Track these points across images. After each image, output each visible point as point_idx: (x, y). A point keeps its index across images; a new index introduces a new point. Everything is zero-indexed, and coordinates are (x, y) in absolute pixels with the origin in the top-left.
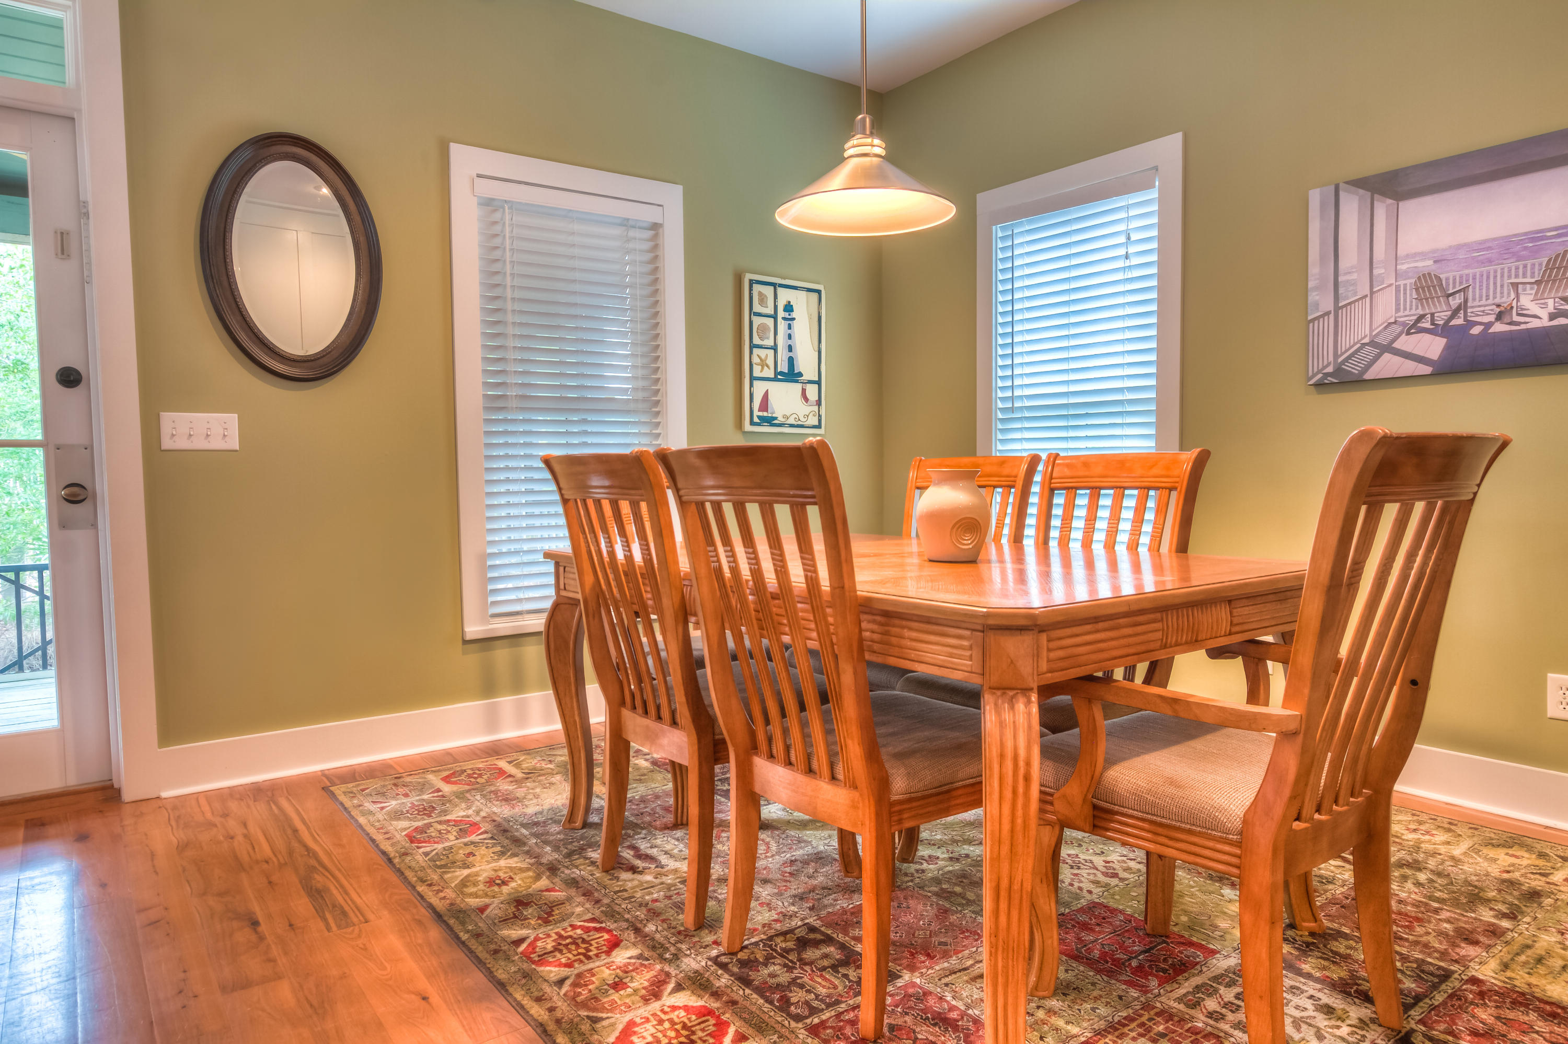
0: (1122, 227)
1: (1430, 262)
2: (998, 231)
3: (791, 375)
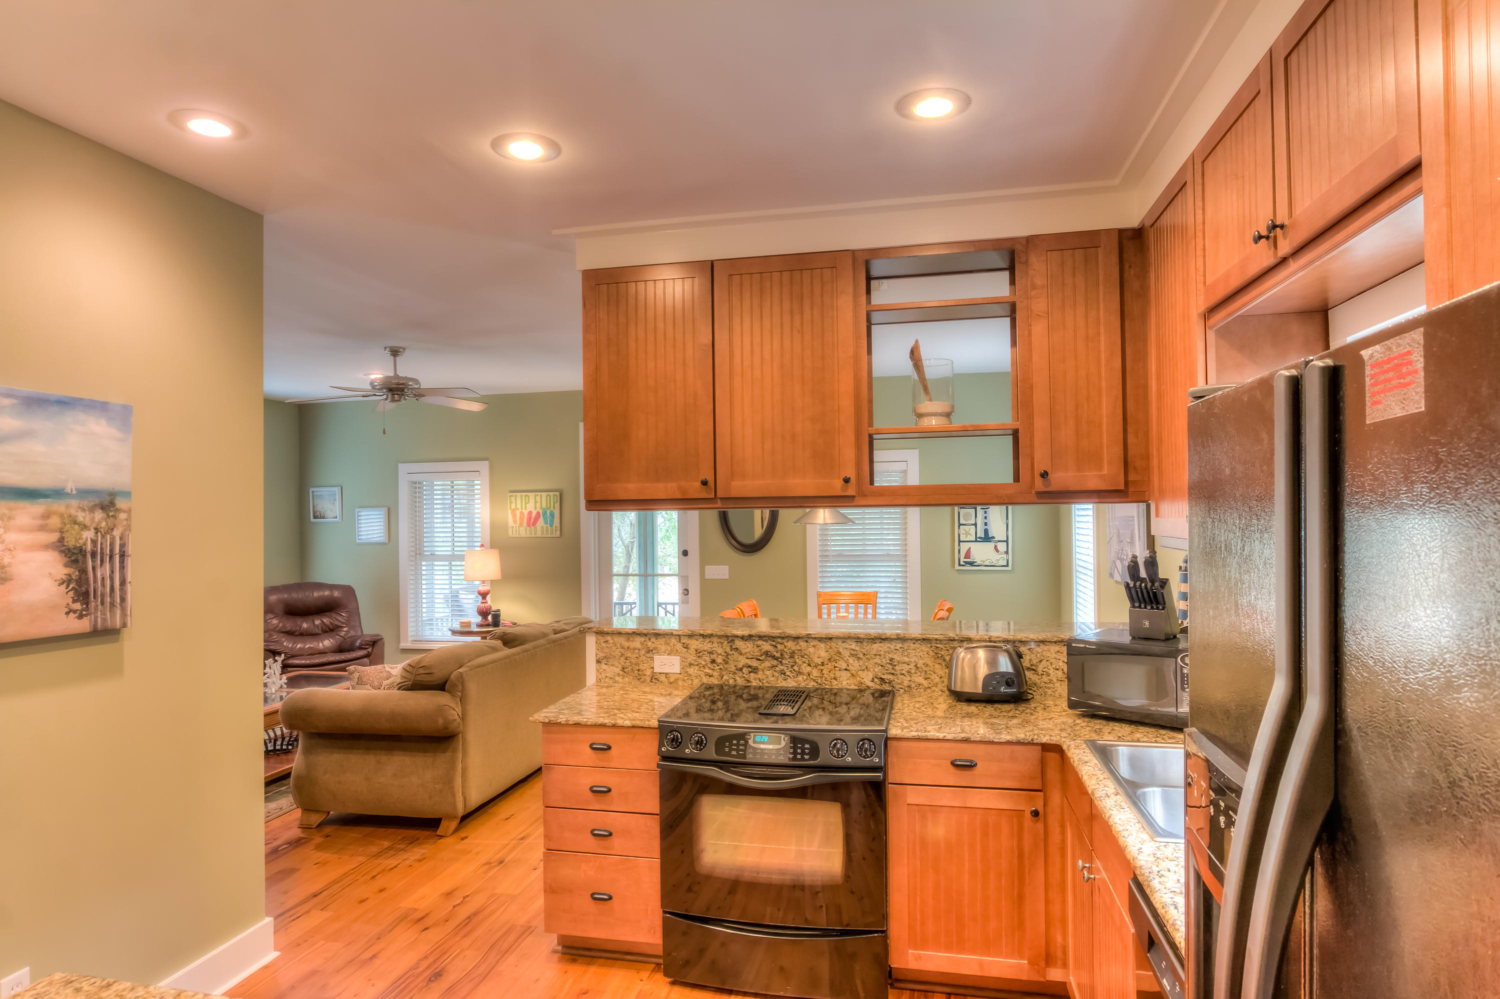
3: (987, 538)
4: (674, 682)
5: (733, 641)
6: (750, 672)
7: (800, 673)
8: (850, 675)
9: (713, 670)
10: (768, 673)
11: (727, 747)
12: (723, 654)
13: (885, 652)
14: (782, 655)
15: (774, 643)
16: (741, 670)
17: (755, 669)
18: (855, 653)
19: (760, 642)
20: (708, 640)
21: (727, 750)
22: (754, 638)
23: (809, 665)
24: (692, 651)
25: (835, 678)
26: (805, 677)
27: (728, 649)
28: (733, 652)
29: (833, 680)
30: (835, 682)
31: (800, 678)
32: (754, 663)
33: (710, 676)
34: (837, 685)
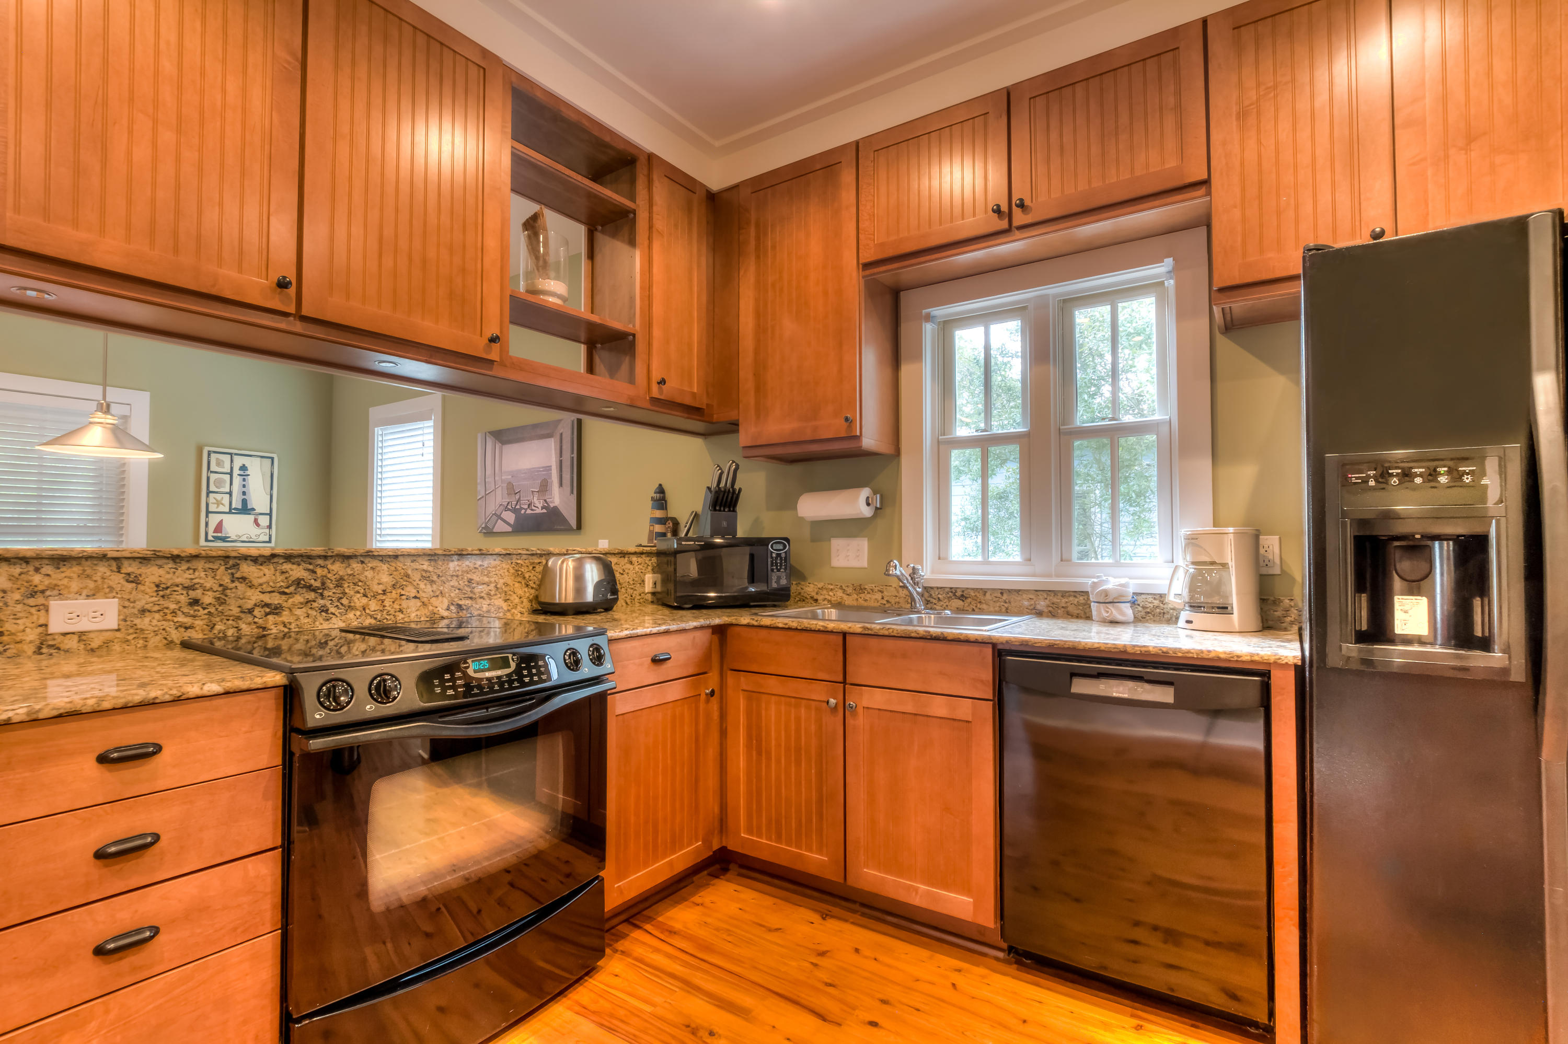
0: (420, 438)
1: (510, 477)
2: (378, 431)
3: (245, 509)
4: (100, 647)
5: (236, 566)
6: (267, 614)
7: (350, 608)
8: (419, 604)
9: (194, 616)
10: (298, 612)
11: (437, 686)
12: (216, 587)
13: (462, 571)
14: (323, 584)
15: (311, 567)
16: (250, 611)
17: (276, 608)
18: (428, 574)
19: (287, 566)
20: (184, 566)
21: (438, 690)
22: (276, 560)
23: (365, 595)
24: (149, 587)
25: (401, 611)
26: (358, 613)
27: (226, 580)
28: (237, 584)
29: (397, 614)
30: (401, 616)
31: (351, 615)
32: (276, 599)
33: (186, 628)
34: (403, 618)
